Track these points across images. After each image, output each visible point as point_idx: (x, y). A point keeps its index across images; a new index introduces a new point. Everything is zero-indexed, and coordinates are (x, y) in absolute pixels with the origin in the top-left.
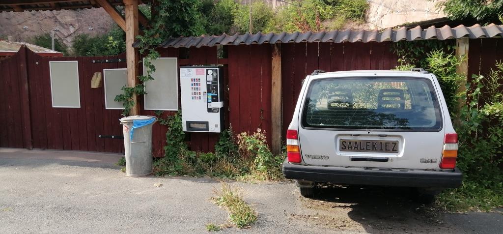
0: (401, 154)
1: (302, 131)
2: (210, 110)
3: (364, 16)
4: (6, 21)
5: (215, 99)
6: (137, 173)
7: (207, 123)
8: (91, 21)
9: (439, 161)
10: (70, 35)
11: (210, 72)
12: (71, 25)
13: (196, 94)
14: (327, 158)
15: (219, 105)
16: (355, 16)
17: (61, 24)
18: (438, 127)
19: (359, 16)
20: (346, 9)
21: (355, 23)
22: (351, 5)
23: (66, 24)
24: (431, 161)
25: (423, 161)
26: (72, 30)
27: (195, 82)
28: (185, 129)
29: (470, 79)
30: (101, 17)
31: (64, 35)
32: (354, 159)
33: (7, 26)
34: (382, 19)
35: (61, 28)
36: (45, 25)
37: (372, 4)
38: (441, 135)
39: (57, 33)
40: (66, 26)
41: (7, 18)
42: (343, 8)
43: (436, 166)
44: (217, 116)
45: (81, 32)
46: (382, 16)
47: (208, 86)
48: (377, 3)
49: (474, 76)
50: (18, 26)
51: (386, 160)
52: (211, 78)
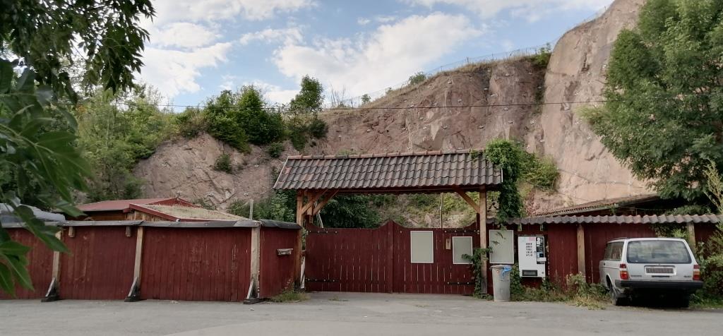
0: (675, 274)
1: (628, 265)
2: (538, 263)
3: (554, 185)
4: (161, 185)
5: (541, 256)
6: (504, 300)
7: (536, 272)
8: (246, 186)
9: (692, 276)
10: (225, 202)
11: (539, 239)
12: (228, 190)
13: (529, 253)
14: (641, 276)
15: (544, 259)
16: (543, 185)
17: (216, 189)
18: (690, 261)
19: (549, 185)
20: (534, 177)
21: (545, 193)
22: (539, 173)
23: (222, 189)
24: (689, 277)
25: (685, 277)
26: (228, 195)
27: (529, 245)
28: (521, 275)
29: (697, 244)
30: (258, 182)
31: (218, 201)
32: (653, 276)
33: (160, 191)
34: (577, 190)
35: (216, 192)
36: (199, 190)
37: (563, 174)
38: (691, 265)
39: (211, 198)
40: (221, 191)
41: (161, 182)
42: (530, 176)
43: (691, 279)
44: (543, 267)
45: (236, 198)
46: (576, 187)
47: (537, 248)
48: (569, 173)
49: (699, 243)
50: (172, 191)
51: (668, 276)
52: (539, 243)
